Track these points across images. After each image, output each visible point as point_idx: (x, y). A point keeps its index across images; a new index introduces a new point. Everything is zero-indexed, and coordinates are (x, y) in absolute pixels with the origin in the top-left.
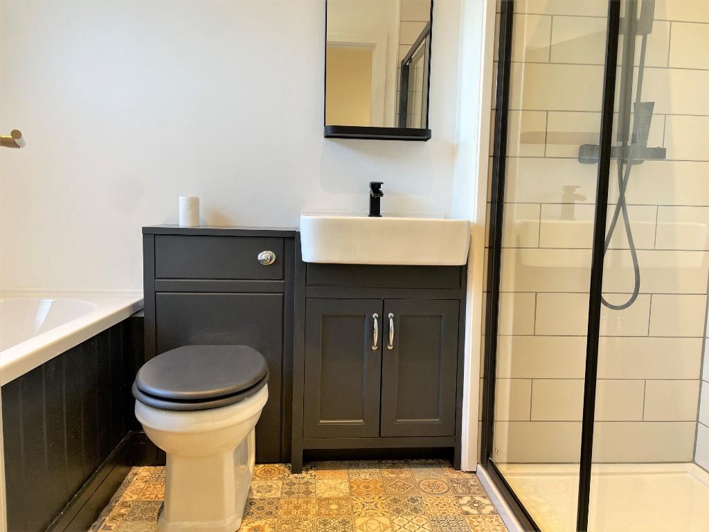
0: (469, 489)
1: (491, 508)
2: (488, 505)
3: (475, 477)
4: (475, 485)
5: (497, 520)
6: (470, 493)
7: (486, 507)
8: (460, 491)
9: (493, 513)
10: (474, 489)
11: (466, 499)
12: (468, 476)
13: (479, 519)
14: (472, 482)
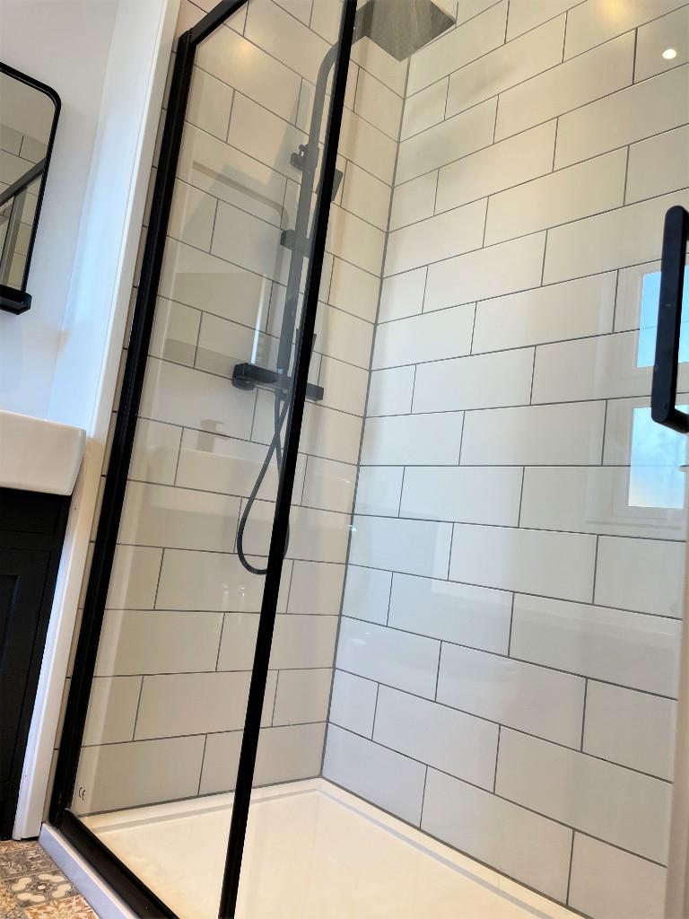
0: (28, 865)
1: (68, 887)
2: (62, 883)
3: (37, 846)
4: (39, 858)
5: (78, 904)
6: (29, 871)
7: (59, 887)
8: (12, 871)
9: (71, 893)
10: (35, 865)
11: (24, 882)
12: (25, 845)
13: (49, 909)
14: (32, 854)
